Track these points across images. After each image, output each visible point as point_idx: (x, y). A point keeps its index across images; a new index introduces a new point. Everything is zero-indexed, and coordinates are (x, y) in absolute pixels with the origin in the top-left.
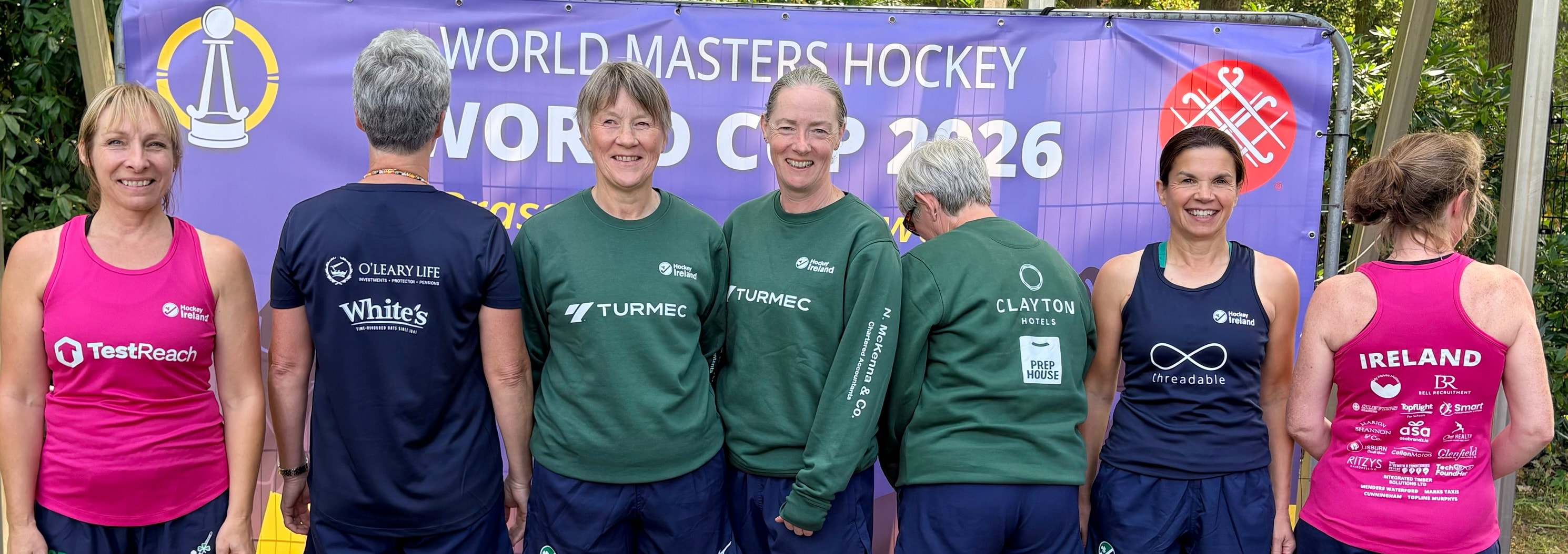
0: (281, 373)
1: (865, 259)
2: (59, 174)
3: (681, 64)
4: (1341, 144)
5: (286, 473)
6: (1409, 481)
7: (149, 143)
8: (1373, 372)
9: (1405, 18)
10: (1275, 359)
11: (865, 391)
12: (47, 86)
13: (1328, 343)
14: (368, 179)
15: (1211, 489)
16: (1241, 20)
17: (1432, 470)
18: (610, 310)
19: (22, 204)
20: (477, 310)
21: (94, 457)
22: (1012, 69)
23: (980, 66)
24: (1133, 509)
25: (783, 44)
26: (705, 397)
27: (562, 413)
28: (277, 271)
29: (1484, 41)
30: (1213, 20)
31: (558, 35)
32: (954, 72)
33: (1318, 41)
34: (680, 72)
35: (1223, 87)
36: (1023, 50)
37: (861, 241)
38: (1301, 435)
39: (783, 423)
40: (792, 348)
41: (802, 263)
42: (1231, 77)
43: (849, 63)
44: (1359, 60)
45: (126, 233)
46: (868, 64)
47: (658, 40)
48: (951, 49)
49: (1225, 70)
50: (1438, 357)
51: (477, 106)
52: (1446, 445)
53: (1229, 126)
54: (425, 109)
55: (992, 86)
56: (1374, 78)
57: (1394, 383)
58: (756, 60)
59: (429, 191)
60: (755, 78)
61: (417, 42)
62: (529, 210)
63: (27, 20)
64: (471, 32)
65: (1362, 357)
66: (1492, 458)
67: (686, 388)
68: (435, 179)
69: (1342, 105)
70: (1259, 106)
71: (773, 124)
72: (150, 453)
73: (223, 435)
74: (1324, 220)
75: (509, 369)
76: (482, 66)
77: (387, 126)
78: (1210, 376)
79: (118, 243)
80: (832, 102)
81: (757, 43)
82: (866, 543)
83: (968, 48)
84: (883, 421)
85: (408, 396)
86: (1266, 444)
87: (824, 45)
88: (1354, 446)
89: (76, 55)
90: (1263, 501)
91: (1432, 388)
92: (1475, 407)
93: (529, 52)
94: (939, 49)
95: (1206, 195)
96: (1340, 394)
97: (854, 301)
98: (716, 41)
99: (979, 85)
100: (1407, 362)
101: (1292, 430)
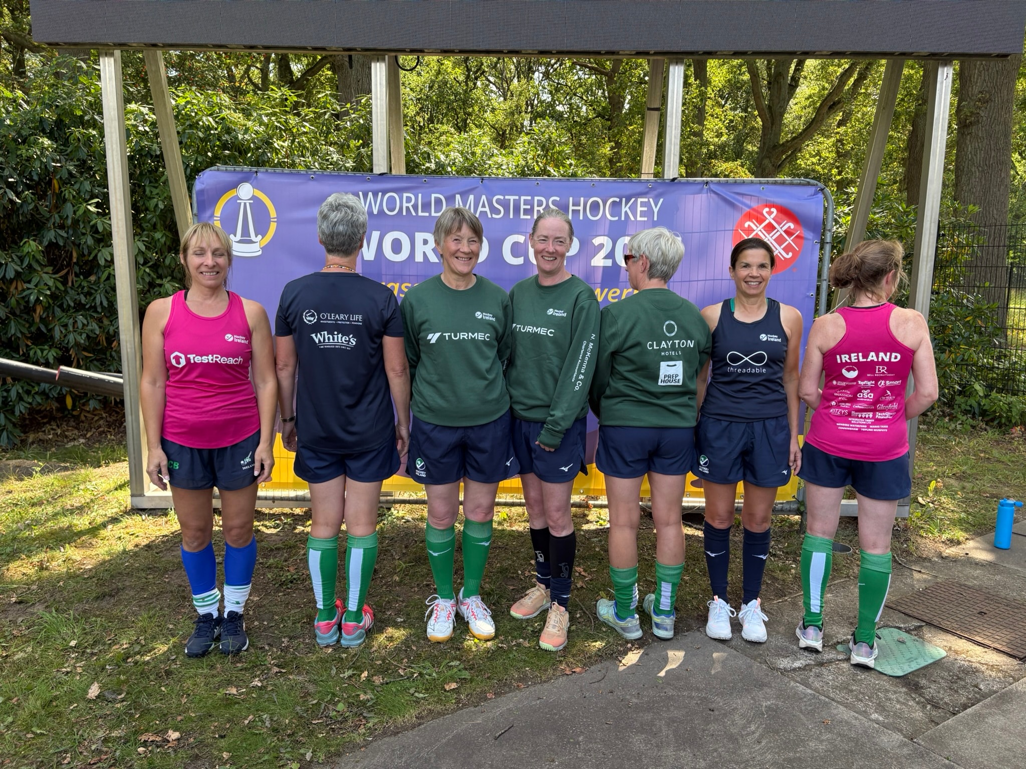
0: (281, 370)
1: (582, 308)
2: (165, 272)
3: (483, 209)
4: (828, 248)
5: (285, 421)
6: (862, 421)
7: (215, 253)
8: (843, 365)
9: (862, 182)
10: (790, 359)
11: (581, 377)
12: (159, 226)
13: (820, 350)
14: (325, 270)
15: (758, 427)
16: (775, 183)
17: (874, 415)
18: (450, 337)
19: (147, 287)
20: (381, 338)
21: (192, 414)
22: (656, 210)
23: (639, 209)
24: (718, 438)
25: (536, 198)
26: (501, 382)
27: (427, 391)
28: (278, 317)
29: (905, 194)
30: (760, 183)
31: (420, 195)
32: (626, 212)
33: (816, 193)
34: (483, 214)
35: (766, 218)
36: (661, 200)
37: (580, 299)
38: (806, 397)
39: (540, 394)
40: (545, 355)
41: (550, 312)
42: (770, 213)
43: (571, 208)
44: (838, 204)
45: (205, 299)
46: (581, 208)
47: (471, 197)
48: (624, 200)
49: (767, 209)
50: (877, 357)
51: (378, 233)
52: (881, 402)
53: (769, 239)
54: (354, 234)
55: (646, 219)
56: (845, 214)
57: (854, 370)
58: (523, 207)
59: (356, 276)
60: (522, 216)
61: (350, 199)
62: (406, 287)
63: (148, 192)
64: (375, 195)
65: (838, 357)
66: (906, 409)
67: (491, 377)
68: (359, 270)
69: (828, 227)
70: (785, 228)
71: (536, 238)
72: (219, 411)
73: (257, 402)
74: (818, 288)
75: (398, 368)
76: (381, 212)
77: (335, 242)
78: (759, 368)
79: (202, 304)
80: (567, 227)
81: (523, 198)
82: (582, 456)
83: (633, 200)
84: (591, 392)
85: (347, 382)
86: (786, 403)
87: (558, 199)
88: (833, 403)
89: (173, 210)
90: (785, 432)
91: (874, 372)
92: (897, 383)
93: (405, 205)
94: (618, 200)
95: (755, 273)
96: (827, 376)
97: (576, 330)
98: (502, 197)
99: (639, 218)
100: (861, 359)
101: (801, 395)
